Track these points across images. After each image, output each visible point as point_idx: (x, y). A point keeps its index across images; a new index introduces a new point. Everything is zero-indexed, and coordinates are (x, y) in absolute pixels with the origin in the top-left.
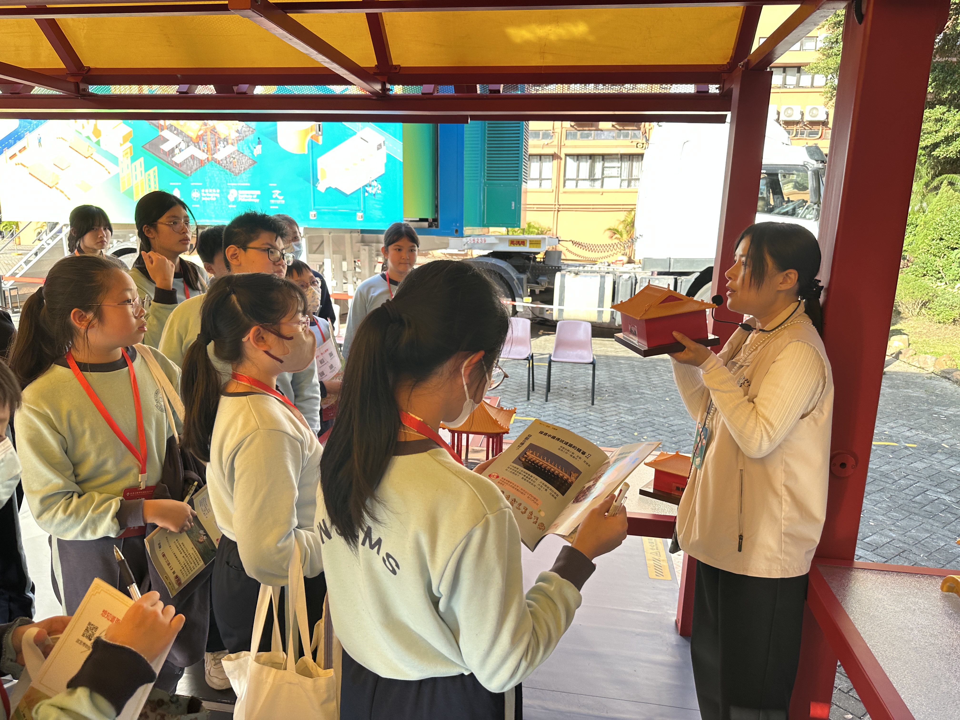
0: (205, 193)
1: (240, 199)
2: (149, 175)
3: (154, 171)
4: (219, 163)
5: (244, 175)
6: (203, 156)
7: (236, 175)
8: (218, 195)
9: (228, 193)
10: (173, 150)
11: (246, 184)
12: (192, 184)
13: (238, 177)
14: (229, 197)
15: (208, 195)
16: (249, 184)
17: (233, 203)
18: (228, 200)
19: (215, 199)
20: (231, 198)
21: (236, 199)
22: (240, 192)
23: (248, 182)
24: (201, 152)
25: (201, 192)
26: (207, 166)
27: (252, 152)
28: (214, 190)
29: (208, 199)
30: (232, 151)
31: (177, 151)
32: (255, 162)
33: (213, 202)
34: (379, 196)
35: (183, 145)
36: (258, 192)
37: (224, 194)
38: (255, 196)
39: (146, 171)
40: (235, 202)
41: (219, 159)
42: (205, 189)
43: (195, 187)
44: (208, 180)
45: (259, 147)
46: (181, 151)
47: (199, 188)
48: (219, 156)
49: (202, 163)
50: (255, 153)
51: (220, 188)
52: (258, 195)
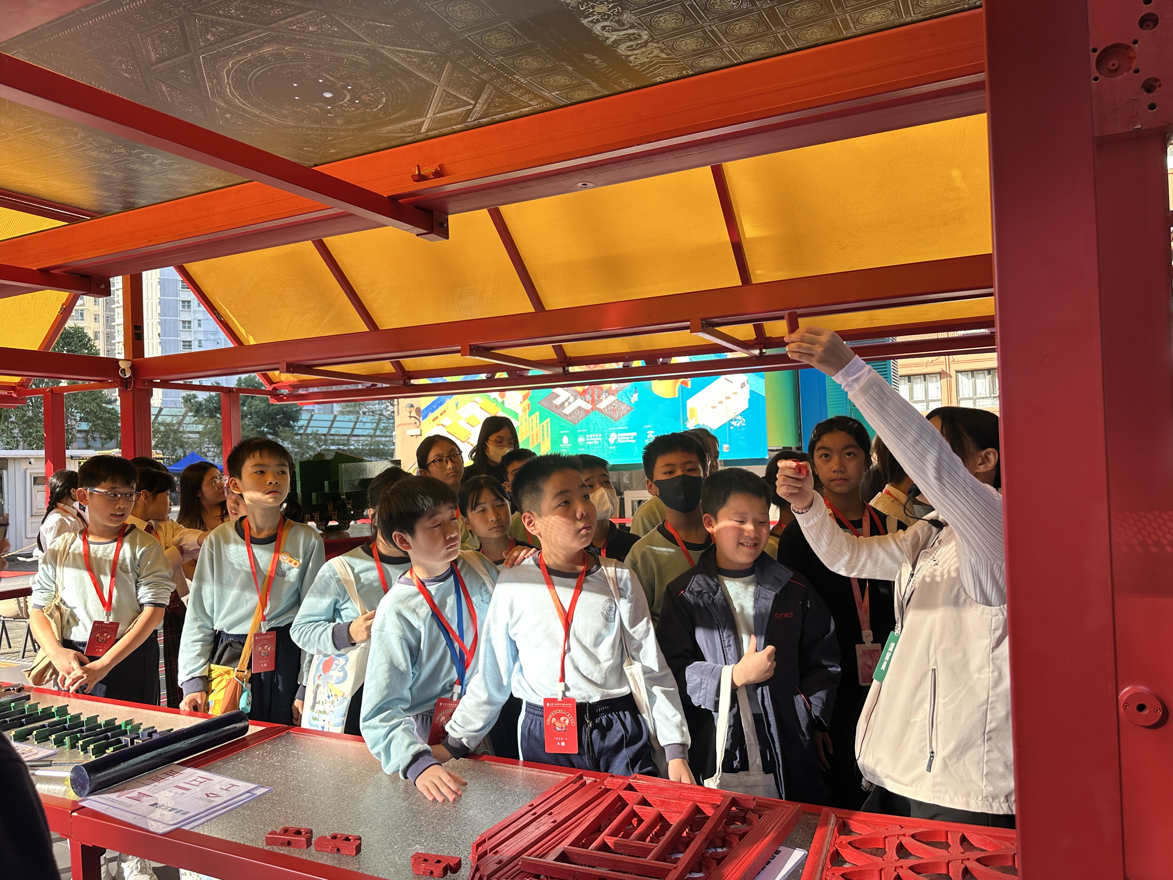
0: (589, 438)
1: (619, 441)
2: (543, 426)
3: (547, 423)
4: (601, 412)
5: (623, 420)
6: (588, 407)
7: (616, 420)
8: (600, 439)
9: (609, 437)
10: (563, 404)
11: (624, 428)
12: (579, 431)
13: (618, 422)
14: (609, 440)
15: (592, 439)
16: (627, 428)
17: (613, 445)
18: (609, 443)
19: (597, 442)
20: (612, 441)
21: (616, 441)
22: (619, 435)
23: (627, 425)
24: (586, 403)
25: (586, 438)
26: (592, 415)
27: (630, 400)
28: (597, 435)
29: (592, 443)
30: (612, 401)
31: (566, 404)
32: (632, 408)
33: (596, 445)
34: (743, 429)
35: (571, 399)
36: (635, 434)
37: (606, 438)
38: (632, 438)
39: (540, 423)
40: (615, 444)
41: (602, 408)
42: (589, 434)
43: (581, 433)
44: (592, 427)
45: (636, 396)
46: (570, 403)
47: (584, 434)
48: (602, 405)
49: (587, 412)
50: (632, 401)
51: (602, 433)
52: (634, 437)
